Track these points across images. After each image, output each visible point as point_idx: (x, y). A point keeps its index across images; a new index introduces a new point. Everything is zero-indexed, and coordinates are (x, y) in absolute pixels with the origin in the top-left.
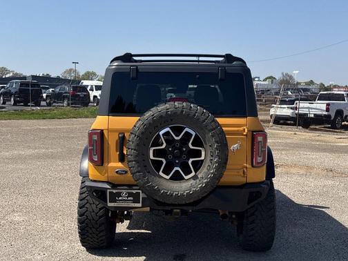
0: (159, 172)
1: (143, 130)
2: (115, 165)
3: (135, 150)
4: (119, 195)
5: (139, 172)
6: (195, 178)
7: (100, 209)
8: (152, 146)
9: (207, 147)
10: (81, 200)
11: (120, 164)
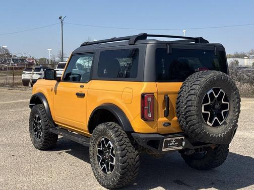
0: (206, 121)
1: (201, 92)
2: (163, 119)
3: (197, 106)
4: (170, 142)
5: (199, 123)
6: (225, 123)
7: (137, 155)
8: (203, 103)
9: (231, 101)
10: (122, 151)
11: (165, 119)
